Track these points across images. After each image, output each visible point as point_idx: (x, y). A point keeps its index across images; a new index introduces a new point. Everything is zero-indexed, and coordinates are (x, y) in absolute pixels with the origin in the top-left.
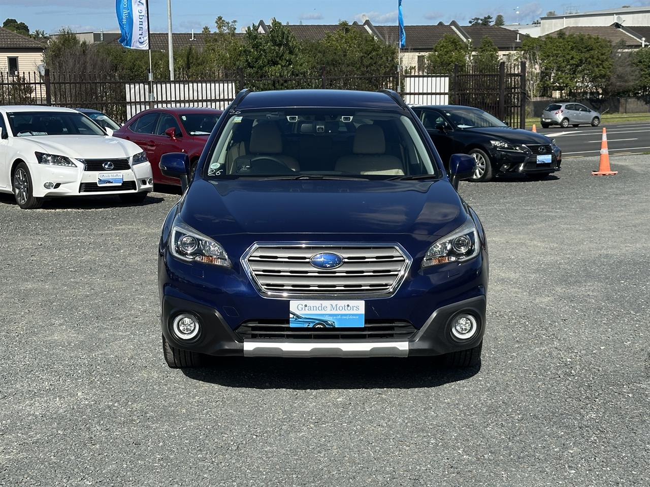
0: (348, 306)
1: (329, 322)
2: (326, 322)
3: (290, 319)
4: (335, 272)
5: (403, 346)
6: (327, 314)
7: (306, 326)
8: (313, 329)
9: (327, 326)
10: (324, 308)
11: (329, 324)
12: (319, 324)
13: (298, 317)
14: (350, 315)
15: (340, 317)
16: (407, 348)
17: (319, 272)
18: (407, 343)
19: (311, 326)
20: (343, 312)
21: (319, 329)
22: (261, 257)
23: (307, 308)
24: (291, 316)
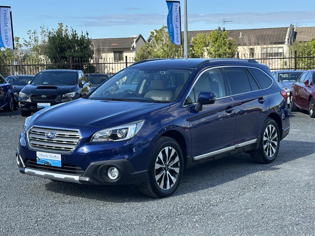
0: (55, 156)
1: (49, 163)
2: (48, 163)
3: (37, 160)
4: (53, 141)
5: (76, 178)
6: (49, 159)
7: (42, 163)
8: (44, 165)
9: (49, 165)
10: (47, 156)
11: (49, 164)
12: (46, 163)
13: (39, 159)
14: (56, 160)
16: (78, 179)
17: (48, 140)
18: (78, 177)
19: (44, 164)
20: (54, 159)
21: (46, 166)
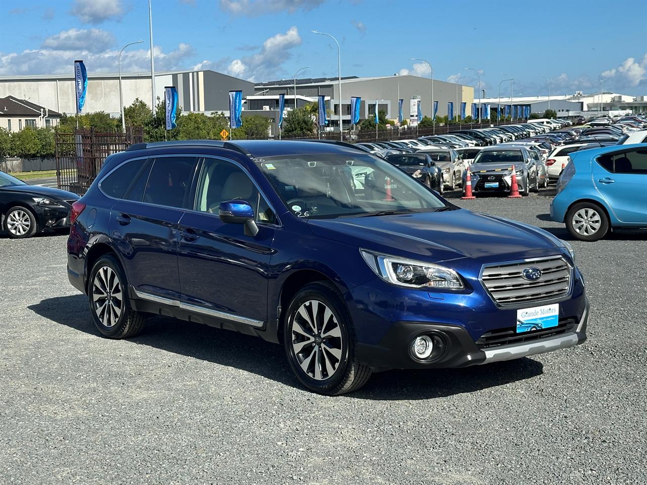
15: (545, 320)
22: (489, 276)
23: (527, 315)
24: (518, 323)
